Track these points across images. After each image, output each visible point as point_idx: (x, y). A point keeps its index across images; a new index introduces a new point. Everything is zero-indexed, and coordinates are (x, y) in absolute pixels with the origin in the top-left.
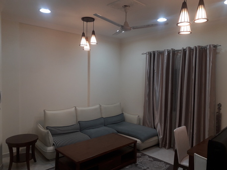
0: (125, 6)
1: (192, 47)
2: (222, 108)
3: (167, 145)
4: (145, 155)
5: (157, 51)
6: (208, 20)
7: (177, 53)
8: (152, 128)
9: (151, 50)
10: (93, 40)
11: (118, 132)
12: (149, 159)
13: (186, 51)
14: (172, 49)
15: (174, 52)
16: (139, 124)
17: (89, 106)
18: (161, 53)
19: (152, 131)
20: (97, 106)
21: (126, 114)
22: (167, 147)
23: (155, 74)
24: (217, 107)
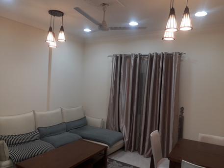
0: (104, 4)
1: (159, 53)
2: (184, 111)
3: (133, 148)
4: (113, 160)
5: (124, 55)
6: (192, 29)
7: (144, 58)
8: (116, 131)
9: (118, 53)
10: (62, 36)
11: (83, 138)
12: (118, 164)
13: (153, 57)
14: (139, 54)
15: (141, 57)
16: (103, 128)
17: (48, 110)
18: (128, 57)
19: (118, 135)
20: (59, 110)
21: (88, 118)
22: (132, 150)
23: (122, 77)
24: (180, 110)
